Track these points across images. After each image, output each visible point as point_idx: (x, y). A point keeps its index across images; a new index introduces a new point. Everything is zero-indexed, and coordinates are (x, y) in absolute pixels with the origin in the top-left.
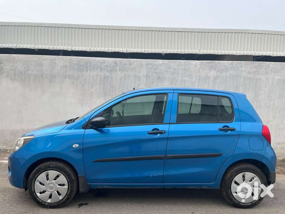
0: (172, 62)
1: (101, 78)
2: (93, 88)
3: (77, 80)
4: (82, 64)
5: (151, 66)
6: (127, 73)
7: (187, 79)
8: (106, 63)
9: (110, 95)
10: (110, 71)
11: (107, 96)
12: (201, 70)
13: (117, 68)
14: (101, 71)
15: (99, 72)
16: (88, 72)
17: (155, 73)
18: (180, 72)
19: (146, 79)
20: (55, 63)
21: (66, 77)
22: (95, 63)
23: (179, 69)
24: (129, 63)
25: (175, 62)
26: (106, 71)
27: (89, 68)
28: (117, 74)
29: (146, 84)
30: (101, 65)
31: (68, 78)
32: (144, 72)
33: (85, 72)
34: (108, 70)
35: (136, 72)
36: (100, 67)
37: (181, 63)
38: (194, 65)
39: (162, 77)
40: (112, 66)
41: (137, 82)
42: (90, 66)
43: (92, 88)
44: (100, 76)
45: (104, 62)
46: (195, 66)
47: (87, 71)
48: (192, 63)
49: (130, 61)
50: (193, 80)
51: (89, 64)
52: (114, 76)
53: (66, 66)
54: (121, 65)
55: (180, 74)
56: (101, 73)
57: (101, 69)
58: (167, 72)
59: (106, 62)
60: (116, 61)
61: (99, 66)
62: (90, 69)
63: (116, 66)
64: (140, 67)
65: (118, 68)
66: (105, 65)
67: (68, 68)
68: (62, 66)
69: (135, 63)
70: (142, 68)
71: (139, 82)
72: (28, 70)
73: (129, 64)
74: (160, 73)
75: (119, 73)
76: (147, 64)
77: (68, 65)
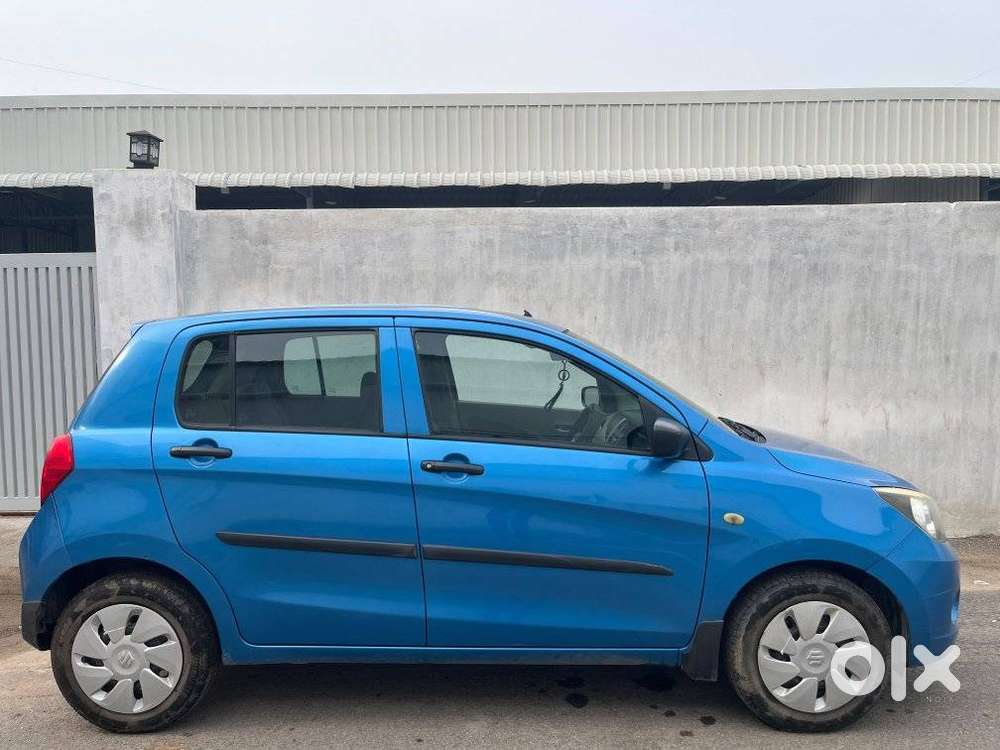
0: (861, 211)
1: (610, 278)
2: (583, 314)
3: (529, 288)
4: (543, 233)
5: (786, 229)
6: (702, 257)
7: (915, 268)
8: (629, 225)
9: (643, 338)
10: (643, 253)
12: (963, 234)
13: (667, 239)
14: (611, 255)
15: (604, 257)
16: (567, 259)
17: (802, 253)
18: (891, 245)
19: (770, 274)
20: (452, 233)
21: (488, 280)
22: (592, 228)
23: (886, 235)
24: (707, 222)
25: (873, 210)
26: (629, 251)
27: (569, 247)
28: (668, 262)
29: (771, 293)
30: (610, 234)
31: (496, 283)
32: (762, 250)
33: (555, 261)
34: (636, 248)
35: (732, 251)
36: (608, 240)
37: (891, 213)
38: (939, 218)
39: (826, 265)
40: (648, 236)
41: (740, 286)
42: (572, 237)
44: (609, 271)
45: (622, 222)
46: (942, 221)
47: (561, 257)
48: (932, 211)
49: (712, 216)
50: (938, 270)
51: (569, 232)
52: (655, 269)
53: (490, 243)
54: (680, 231)
55: (890, 253)
56: (611, 262)
57: (612, 247)
58: (844, 246)
59: (628, 221)
60: (662, 218)
61: (606, 237)
62: (574, 249)
63: (663, 234)
64: (748, 234)
65: (670, 241)
66: (624, 231)
67: (497, 248)
68: (477, 243)
69: (731, 221)
70: (754, 236)
71: (744, 287)
72: (361, 263)
73: (710, 224)
74: (819, 251)
75: (675, 258)
76: (773, 223)
77: (497, 240)
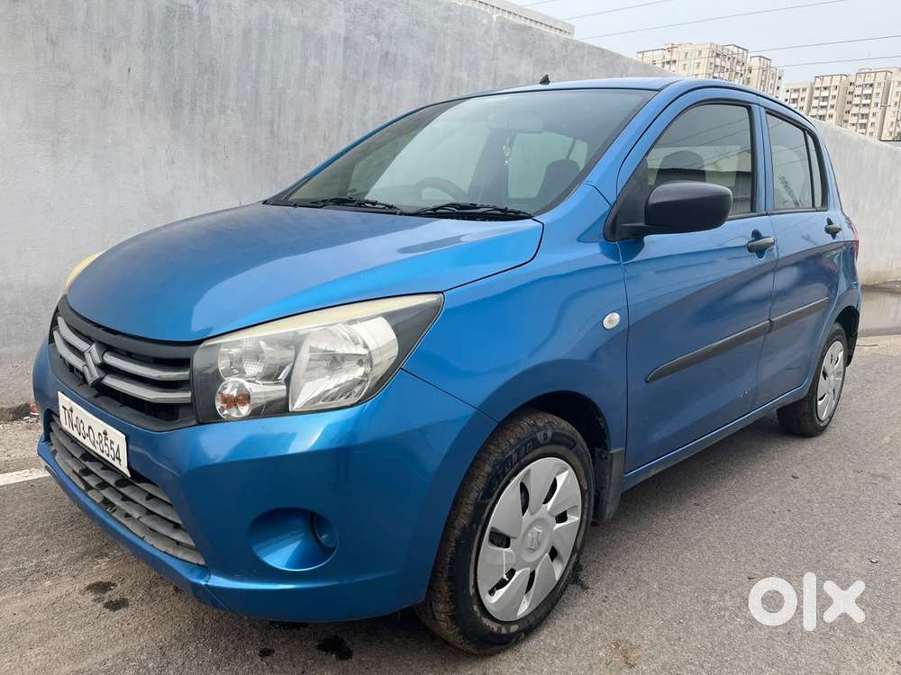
0: (427, 2)
1: (151, 14)
6: (271, 10)
11: (186, 112)
12: (500, 49)
17: (376, 35)
18: (449, 47)
19: (345, 53)
23: (445, 34)
25: (435, 3)
29: (345, 78)
32: (337, 20)
35: (305, 14)
37: (451, 10)
38: (484, 28)
39: (396, 55)
41: (314, 62)
43: (108, 60)
46: (486, 32)
55: (448, 55)
58: (412, 37)
71: (317, 64)
74: (389, 37)
